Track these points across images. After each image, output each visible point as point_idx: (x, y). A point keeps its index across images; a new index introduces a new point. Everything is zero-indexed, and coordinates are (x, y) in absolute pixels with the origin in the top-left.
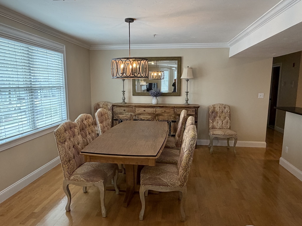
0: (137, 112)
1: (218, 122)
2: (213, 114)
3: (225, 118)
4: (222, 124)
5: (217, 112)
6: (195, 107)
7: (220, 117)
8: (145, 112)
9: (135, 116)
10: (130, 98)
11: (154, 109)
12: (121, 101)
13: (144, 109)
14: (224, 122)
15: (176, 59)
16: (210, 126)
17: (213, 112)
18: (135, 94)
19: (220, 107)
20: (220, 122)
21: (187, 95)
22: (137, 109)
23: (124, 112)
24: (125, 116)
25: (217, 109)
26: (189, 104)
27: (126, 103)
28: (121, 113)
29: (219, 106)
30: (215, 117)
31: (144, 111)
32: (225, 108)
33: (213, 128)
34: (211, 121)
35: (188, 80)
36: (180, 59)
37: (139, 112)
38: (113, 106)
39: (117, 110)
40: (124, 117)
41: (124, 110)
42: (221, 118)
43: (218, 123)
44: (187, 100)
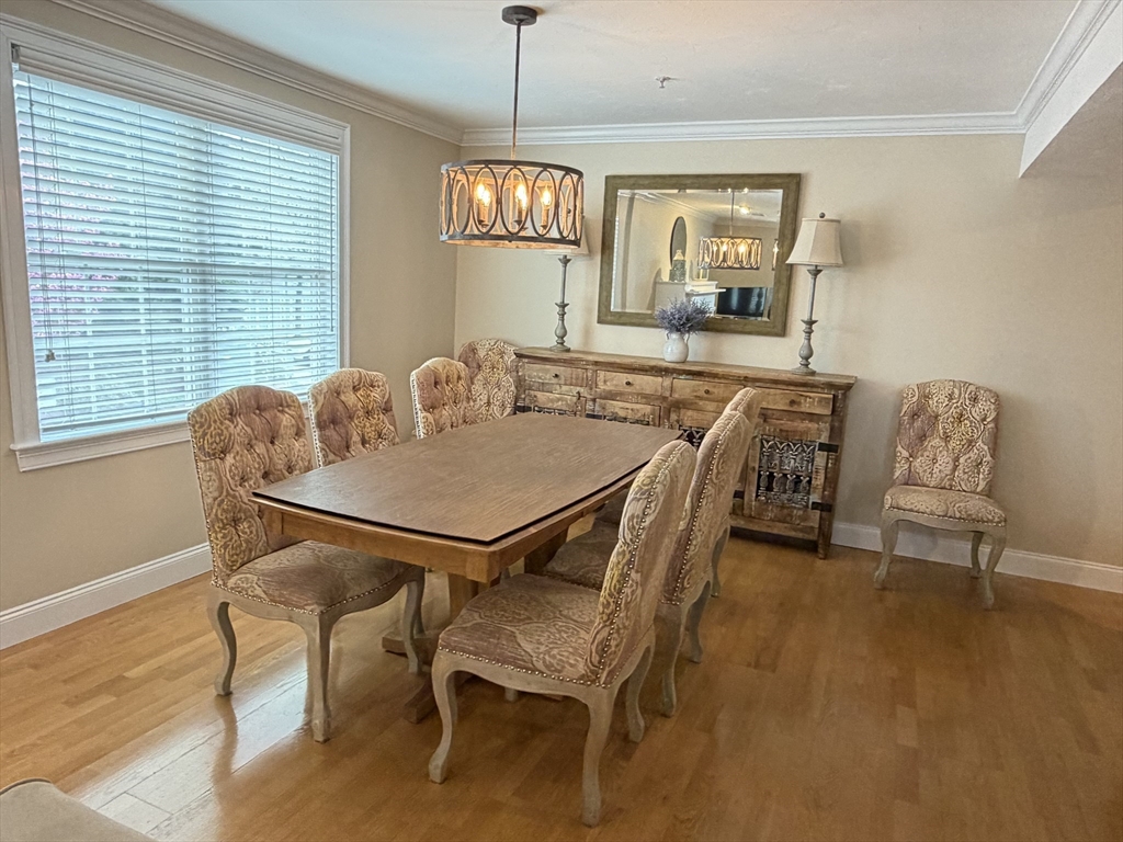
0: (602, 386)
1: (934, 461)
2: (918, 424)
3: (971, 443)
4: (955, 468)
5: (936, 417)
6: (830, 386)
7: (947, 438)
8: (629, 389)
9: (594, 400)
10: (587, 333)
11: (667, 382)
12: (553, 341)
13: (625, 377)
14: (962, 460)
15: (779, 181)
16: (897, 474)
17: (914, 415)
18: (606, 316)
19: (951, 397)
20: (944, 462)
21: (809, 333)
22: (602, 374)
23: (554, 381)
24: (559, 400)
25: (938, 403)
26: (813, 373)
27: (568, 350)
28: (543, 387)
29: (947, 391)
30: (922, 437)
31: (628, 383)
32: (975, 400)
33: (911, 481)
34: (906, 454)
35: (816, 272)
36: (793, 187)
37: (609, 387)
38: (519, 356)
39: (534, 372)
40: (552, 401)
41: (556, 376)
42: (952, 444)
43: (936, 461)
44: (805, 353)
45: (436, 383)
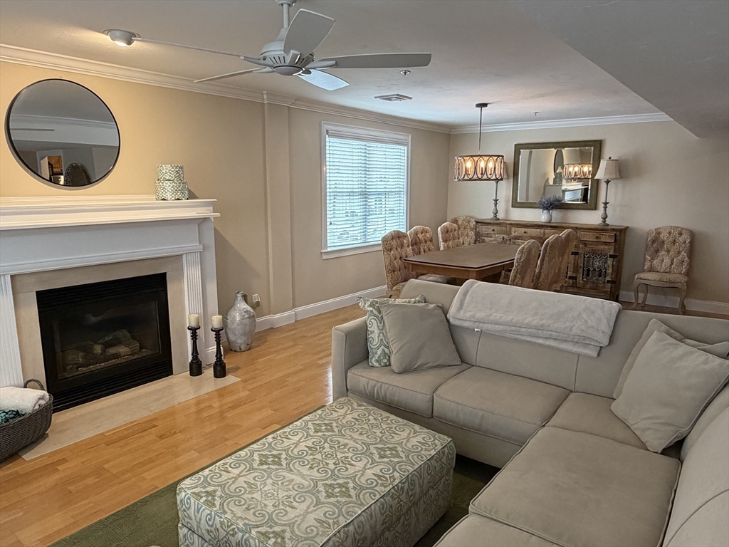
0: (513, 234)
2: (655, 245)
3: (679, 253)
4: (672, 264)
5: (664, 242)
6: (613, 230)
7: (668, 251)
8: (525, 235)
9: (510, 240)
10: (507, 212)
11: (542, 231)
12: (492, 216)
13: (523, 230)
14: (675, 260)
15: (591, 143)
16: (646, 267)
17: (653, 242)
18: (516, 204)
19: (670, 233)
20: (667, 261)
21: (606, 208)
22: (513, 229)
23: (493, 232)
24: (494, 240)
25: (664, 236)
26: (608, 225)
27: (499, 219)
28: (488, 235)
29: (668, 231)
30: (657, 251)
31: (525, 232)
32: (681, 234)
33: (651, 270)
34: (649, 258)
35: (608, 182)
37: (516, 234)
38: (477, 222)
39: (483, 229)
40: (491, 241)
41: (493, 230)
42: (671, 254)
43: (663, 261)
44: (603, 216)
45: (447, 232)
